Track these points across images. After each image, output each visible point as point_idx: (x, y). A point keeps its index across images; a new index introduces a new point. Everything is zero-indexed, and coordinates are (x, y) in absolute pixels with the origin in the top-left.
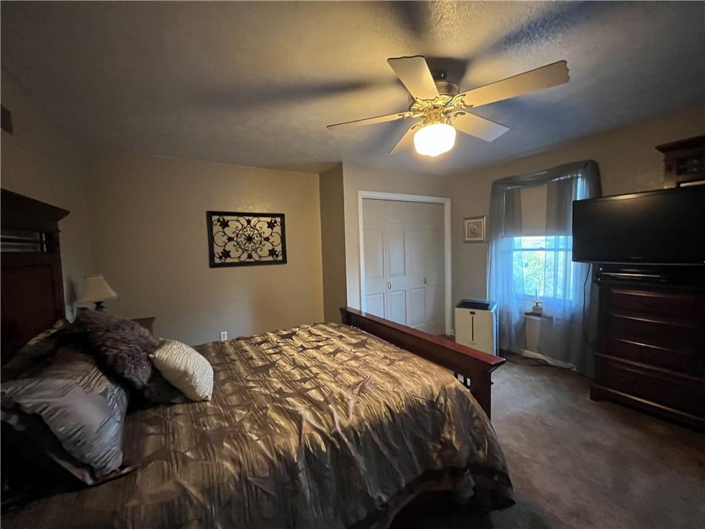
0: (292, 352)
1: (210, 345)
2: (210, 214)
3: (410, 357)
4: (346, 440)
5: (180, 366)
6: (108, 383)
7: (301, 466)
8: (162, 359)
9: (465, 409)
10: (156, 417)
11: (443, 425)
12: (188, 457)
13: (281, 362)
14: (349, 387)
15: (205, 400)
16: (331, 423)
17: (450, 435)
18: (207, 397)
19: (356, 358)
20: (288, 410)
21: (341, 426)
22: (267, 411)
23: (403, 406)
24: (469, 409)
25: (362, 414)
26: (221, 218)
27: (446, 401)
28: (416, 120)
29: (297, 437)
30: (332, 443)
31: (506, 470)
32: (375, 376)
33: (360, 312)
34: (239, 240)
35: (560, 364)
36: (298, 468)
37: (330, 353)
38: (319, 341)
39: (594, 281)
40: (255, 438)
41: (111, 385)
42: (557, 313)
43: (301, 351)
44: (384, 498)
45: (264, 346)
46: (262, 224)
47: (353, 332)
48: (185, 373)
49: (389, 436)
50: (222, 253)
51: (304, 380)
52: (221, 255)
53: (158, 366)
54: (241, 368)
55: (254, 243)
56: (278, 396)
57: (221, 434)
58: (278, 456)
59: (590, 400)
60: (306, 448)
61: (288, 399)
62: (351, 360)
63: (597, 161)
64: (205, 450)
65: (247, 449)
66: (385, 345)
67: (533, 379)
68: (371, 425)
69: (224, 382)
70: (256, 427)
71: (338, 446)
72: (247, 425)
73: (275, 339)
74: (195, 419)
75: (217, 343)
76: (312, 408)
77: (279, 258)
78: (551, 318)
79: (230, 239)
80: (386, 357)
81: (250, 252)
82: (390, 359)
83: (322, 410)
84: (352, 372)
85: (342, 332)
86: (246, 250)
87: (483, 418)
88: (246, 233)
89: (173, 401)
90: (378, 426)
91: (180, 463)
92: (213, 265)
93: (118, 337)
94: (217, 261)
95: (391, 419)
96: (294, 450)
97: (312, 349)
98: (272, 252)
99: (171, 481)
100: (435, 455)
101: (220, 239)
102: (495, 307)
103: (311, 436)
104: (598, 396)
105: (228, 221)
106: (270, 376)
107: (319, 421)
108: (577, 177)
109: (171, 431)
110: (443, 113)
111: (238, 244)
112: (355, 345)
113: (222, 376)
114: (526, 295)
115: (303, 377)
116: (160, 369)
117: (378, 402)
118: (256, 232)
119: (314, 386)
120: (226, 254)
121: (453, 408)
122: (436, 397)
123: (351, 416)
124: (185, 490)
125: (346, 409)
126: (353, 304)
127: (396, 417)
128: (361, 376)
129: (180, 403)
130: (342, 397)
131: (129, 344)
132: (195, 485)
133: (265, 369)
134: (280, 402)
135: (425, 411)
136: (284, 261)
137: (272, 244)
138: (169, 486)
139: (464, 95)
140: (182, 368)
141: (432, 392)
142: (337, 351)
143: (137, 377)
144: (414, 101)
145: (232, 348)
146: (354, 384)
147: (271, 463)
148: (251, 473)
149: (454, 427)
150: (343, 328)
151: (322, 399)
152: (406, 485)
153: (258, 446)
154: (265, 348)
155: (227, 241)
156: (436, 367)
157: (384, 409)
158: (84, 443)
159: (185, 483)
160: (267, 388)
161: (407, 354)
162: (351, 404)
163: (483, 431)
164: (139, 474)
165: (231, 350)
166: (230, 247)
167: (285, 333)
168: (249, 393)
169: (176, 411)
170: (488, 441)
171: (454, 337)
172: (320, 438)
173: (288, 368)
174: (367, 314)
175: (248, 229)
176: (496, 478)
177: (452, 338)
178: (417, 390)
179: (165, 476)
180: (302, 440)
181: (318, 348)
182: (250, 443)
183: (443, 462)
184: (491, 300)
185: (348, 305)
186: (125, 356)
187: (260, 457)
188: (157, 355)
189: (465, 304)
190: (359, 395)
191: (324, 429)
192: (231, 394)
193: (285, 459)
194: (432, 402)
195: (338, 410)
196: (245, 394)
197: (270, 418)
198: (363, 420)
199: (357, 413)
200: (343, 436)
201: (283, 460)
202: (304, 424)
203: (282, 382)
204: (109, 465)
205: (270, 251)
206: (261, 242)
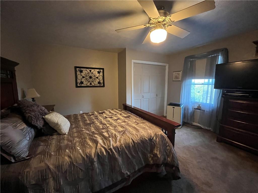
0: (101, 119)
1: (72, 115)
2: (76, 67)
3: (145, 122)
4: (114, 151)
5: (55, 122)
6: (25, 126)
7: (95, 160)
8: (48, 118)
9: (164, 142)
10: (45, 140)
11: (154, 148)
12: (52, 154)
13: (96, 122)
14: (119, 132)
15: (65, 134)
16: (109, 144)
17: (157, 152)
18: (66, 133)
19: (125, 122)
20: (94, 139)
21: (113, 146)
22: (86, 139)
23: (138, 140)
24: (166, 143)
25: (122, 142)
26: (80, 69)
27: (156, 139)
28: (152, 28)
29: (95, 149)
30: (109, 152)
31: (178, 166)
32: (130, 129)
33: (131, 106)
34: (87, 78)
35: (206, 128)
36: (94, 161)
37: (115, 120)
38: (112, 115)
39: (222, 96)
40: (79, 148)
41: (27, 127)
42: (207, 109)
43: (105, 119)
44: (128, 173)
45: (92, 116)
46: (95, 72)
47: (126, 113)
48: (57, 124)
49: (132, 151)
50: (80, 82)
51: (103, 129)
52: (80, 83)
53: (47, 121)
54: (81, 124)
55: (92, 79)
56: (92, 134)
57: (67, 146)
58: (87, 156)
59: (216, 142)
60: (98, 154)
61: (95, 135)
62: (123, 122)
63: (228, 48)
64: (59, 152)
65: (74, 152)
66: (137, 117)
67: (195, 133)
68: (125, 146)
69: (74, 128)
70: (81, 145)
71: (111, 153)
72: (77, 144)
73: (96, 114)
74: (59, 141)
75: (75, 115)
76: (103, 139)
77: (102, 85)
78: (204, 111)
79: (83, 77)
80: (136, 122)
81: (91, 82)
82: (137, 123)
83: (107, 140)
84: (122, 127)
85: (122, 112)
86: (89, 82)
87: (171, 146)
88: (89, 75)
89: (53, 134)
90: (128, 146)
91: (48, 156)
92: (77, 87)
93: (31, 110)
94: (78, 85)
95: (133, 144)
96: (93, 154)
97: (109, 118)
98: (99, 83)
99: (43, 163)
100: (150, 159)
101: (79, 77)
102: (182, 106)
103: (100, 149)
104: (219, 141)
105: (83, 70)
106: (91, 127)
107: (104, 143)
108: (219, 55)
109: (49, 145)
110: (162, 25)
111: (86, 79)
112: (125, 117)
113: (74, 126)
114: (195, 102)
115: (103, 128)
116: (48, 122)
117: (129, 138)
118: (93, 75)
119: (106, 131)
120: (82, 83)
121: (159, 142)
122: (152, 137)
123: (117, 142)
124: (48, 167)
125: (116, 140)
126: (128, 103)
127: (135, 144)
128: (125, 128)
129: (56, 135)
130: (115, 135)
131: (35, 112)
132: (53, 165)
133: (90, 124)
134: (92, 136)
135: (147, 142)
136: (104, 86)
137: (99, 79)
138: (43, 164)
139: (171, 16)
140: (56, 122)
141: (151, 135)
142: (119, 119)
143: (38, 124)
144: (150, 20)
145: (80, 117)
146: (121, 131)
147: (83, 158)
148: (75, 161)
149: (158, 149)
150: (122, 111)
151: (108, 136)
152: (138, 169)
153: (79, 151)
154: (92, 117)
155: (82, 78)
156: (154, 126)
157: (131, 141)
158: (11, 147)
159: (49, 164)
160: (89, 131)
161: (144, 121)
162: (118, 138)
163: (171, 151)
164: (32, 159)
165: (79, 117)
166: (83, 80)
167: (101, 112)
168: (81, 133)
169: (53, 138)
170: (172, 155)
171: (166, 116)
172: (104, 150)
173: (98, 124)
174: (134, 107)
175: (90, 74)
176: (174, 168)
177: (166, 117)
178: (145, 134)
179: (41, 161)
180: (97, 150)
181: (111, 117)
182: (76, 151)
183: (153, 162)
184: (182, 103)
185: (127, 103)
186: (32, 116)
187: (79, 156)
188: (46, 117)
189: (171, 104)
190: (122, 135)
191: (106, 147)
192: (75, 133)
193: (89, 157)
194: (151, 139)
195: (113, 140)
196: (80, 133)
197: (87, 142)
198: (122, 144)
199: (120, 142)
200: (113, 150)
201: (88, 157)
202: (99, 145)
203: (95, 129)
204: (22, 156)
205: (98, 82)
206: (95, 79)
